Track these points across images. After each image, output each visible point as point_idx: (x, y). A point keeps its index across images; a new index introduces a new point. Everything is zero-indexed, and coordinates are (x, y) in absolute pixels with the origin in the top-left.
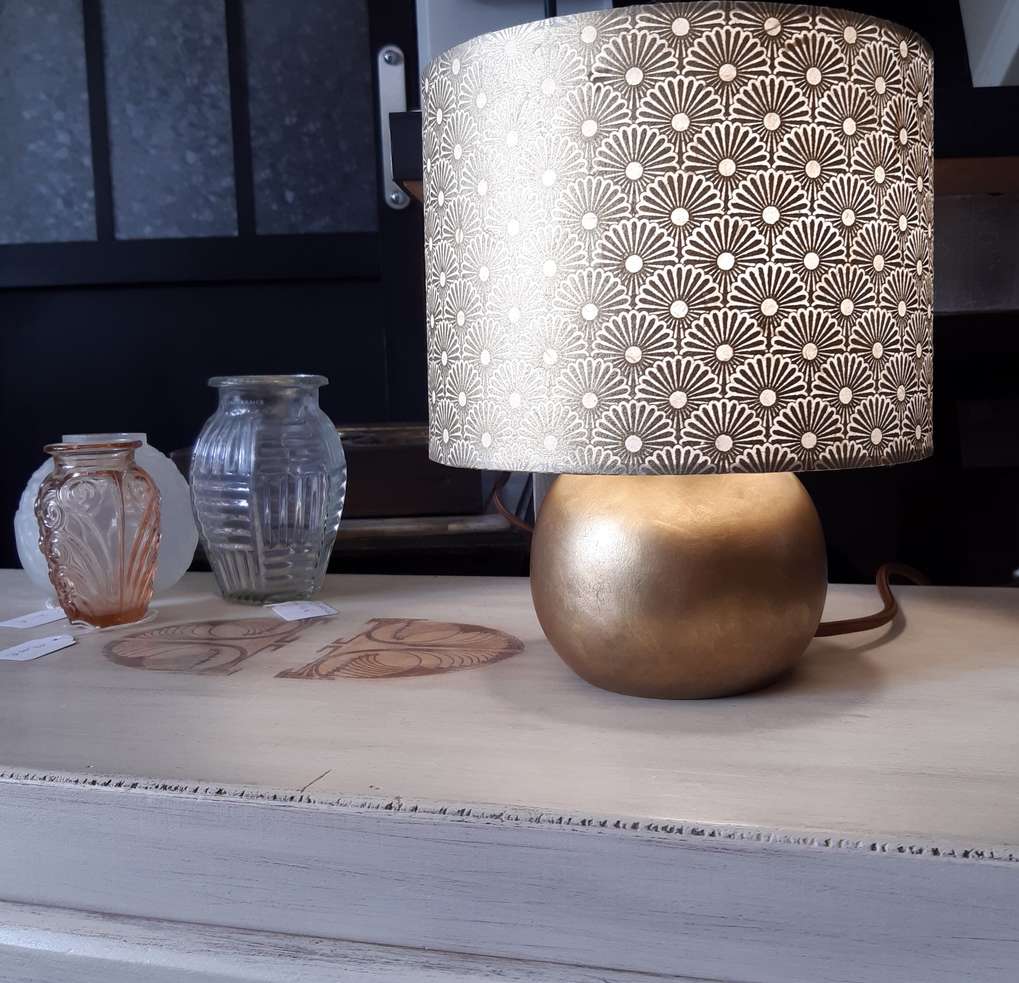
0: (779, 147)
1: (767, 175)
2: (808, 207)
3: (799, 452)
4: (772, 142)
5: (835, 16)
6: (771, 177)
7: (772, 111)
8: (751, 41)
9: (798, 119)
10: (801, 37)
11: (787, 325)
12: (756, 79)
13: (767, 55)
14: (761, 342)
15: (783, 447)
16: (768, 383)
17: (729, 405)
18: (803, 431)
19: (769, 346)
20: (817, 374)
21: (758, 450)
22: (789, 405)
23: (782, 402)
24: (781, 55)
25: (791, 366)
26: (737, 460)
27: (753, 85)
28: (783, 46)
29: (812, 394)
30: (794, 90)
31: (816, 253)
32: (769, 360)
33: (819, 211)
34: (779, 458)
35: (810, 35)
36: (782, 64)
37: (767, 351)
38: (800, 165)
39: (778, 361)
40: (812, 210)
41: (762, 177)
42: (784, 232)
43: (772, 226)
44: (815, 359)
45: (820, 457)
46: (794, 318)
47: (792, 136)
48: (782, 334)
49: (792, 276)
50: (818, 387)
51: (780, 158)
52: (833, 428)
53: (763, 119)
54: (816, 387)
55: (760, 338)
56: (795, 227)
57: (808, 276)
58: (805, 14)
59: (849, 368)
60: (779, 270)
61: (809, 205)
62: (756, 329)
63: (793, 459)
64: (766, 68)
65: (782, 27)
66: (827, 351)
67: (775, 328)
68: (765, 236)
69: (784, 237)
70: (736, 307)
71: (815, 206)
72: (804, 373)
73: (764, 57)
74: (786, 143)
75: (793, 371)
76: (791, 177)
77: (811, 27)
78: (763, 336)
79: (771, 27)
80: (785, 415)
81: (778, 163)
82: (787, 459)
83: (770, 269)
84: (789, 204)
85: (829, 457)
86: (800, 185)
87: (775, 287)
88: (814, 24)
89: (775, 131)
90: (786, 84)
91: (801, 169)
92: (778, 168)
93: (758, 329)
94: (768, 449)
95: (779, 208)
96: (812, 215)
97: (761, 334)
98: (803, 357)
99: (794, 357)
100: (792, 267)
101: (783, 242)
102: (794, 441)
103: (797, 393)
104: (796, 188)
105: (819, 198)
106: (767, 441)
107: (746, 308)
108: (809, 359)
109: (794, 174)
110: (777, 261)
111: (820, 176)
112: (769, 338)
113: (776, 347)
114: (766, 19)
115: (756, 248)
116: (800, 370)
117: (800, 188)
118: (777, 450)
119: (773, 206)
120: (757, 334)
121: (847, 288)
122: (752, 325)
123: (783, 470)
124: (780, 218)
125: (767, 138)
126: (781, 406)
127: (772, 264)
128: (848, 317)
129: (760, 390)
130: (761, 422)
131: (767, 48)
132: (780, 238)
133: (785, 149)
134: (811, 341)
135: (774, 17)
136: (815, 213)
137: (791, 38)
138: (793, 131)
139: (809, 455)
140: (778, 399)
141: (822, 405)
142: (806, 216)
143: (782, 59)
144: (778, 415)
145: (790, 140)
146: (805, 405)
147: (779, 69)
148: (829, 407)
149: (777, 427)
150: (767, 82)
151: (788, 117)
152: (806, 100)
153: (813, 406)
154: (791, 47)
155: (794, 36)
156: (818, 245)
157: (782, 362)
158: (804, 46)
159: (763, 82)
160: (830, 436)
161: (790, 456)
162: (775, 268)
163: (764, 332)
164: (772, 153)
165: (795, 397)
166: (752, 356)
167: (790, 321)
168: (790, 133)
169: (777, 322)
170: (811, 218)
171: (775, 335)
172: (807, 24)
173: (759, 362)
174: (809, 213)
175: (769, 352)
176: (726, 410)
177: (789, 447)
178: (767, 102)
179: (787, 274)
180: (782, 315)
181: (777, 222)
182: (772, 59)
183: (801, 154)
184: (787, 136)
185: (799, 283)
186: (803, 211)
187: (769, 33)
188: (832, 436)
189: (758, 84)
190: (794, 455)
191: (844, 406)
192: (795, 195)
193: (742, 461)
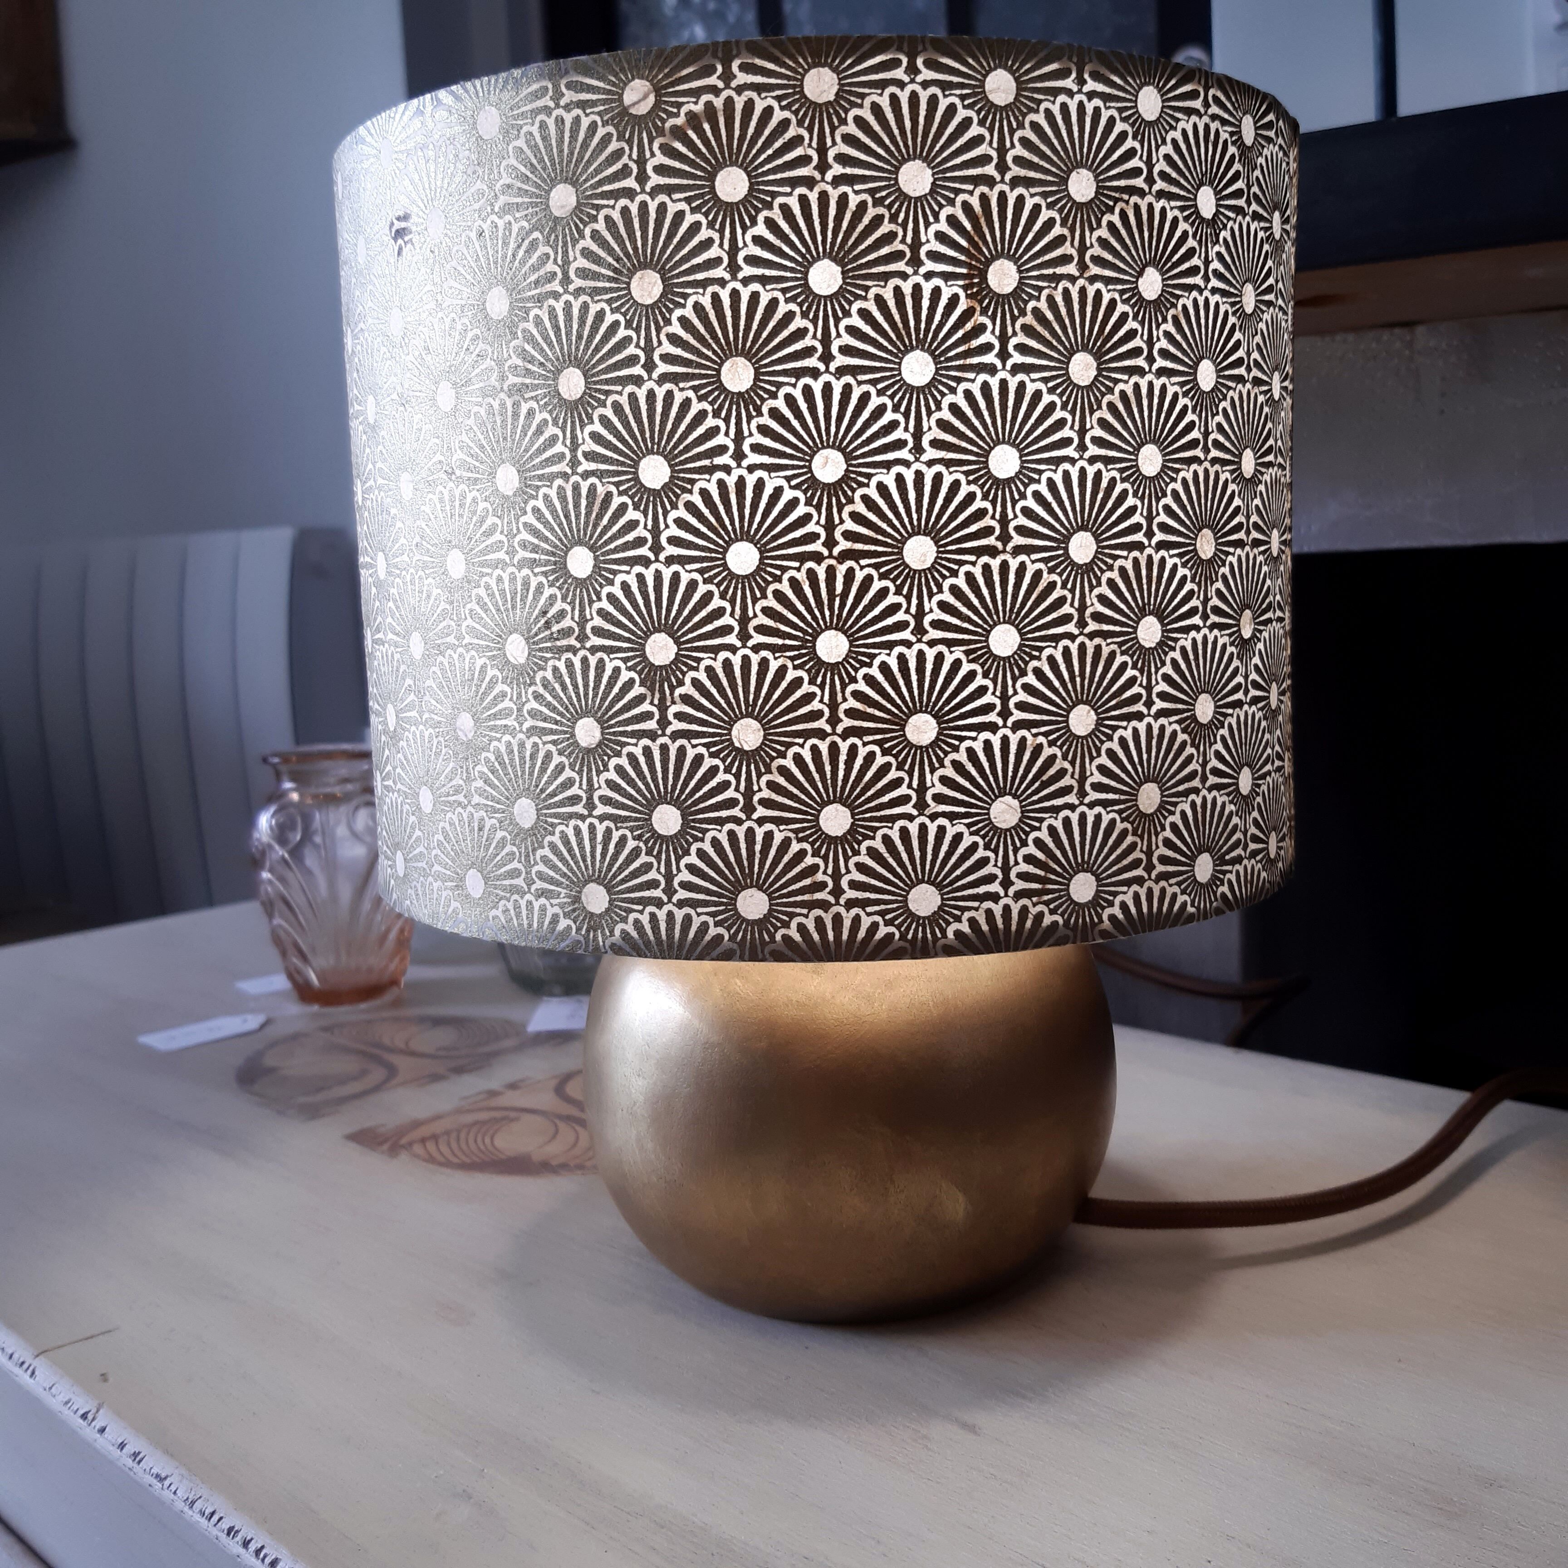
0: (663, 337)
1: (641, 394)
2: (731, 452)
3: (733, 924)
4: (648, 328)
5: (777, 53)
6: (651, 396)
7: (644, 266)
8: (601, 132)
9: (700, 276)
10: (699, 108)
11: (696, 683)
12: (613, 207)
13: (630, 156)
14: (648, 716)
15: (699, 915)
16: (666, 792)
17: (601, 829)
18: (738, 887)
19: (664, 722)
20: (765, 779)
21: (653, 916)
22: (709, 836)
23: (693, 828)
24: (657, 152)
25: (708, 762)
26: (617, 932)
27: (608, 218)
28: (661, 132)
29: (755, 816)
30: (690, 219)
31: (751, 542)
32: (664, 748)
33: (754, 458)
34: (691, 935)
35: (719, 103)
36: (661, 170)
37: (660, 732)
38: (709, 368)
39: (682, 751)
40: (739, 456)
41: (633, 397)
42: (681, 505)
43: (655, 493)
44: (760, 748)
45: (778, 937)
46: (710, 670)
47: (688, 312)
48: (687, 699)
49: (702, 589)
50: (766, 803)
51: (666, 358)
52: (807, 882)
53: (628, 284)
54: (762, 802)
55: (646, 707)
56: (704, 493)
57: (736, 588)
58: (706, 61)
59: (842, 766)
60: (676, 577)
61: (732, 447)
62: (637, 690)
63: (720, 937)
64: (630, 183)
65: (658, 95)
66: (785, 734)
67: (672, 689)
68: (645, 513)
69: (682, 512)
70: (602, 648)
71: (746, 448)
72: (737, 776)
73: (625, 159)
74: (676, 328)
75: (713, 771)
76: (691, 394)
77: (721, 85)
78: (652, 703)
79: (635, 99)
80: (701, 854)
81: (663, 368)
82: (708, 938)
83: (658, 576)
84: (687, 449)
85: (797, 937)
86: (709, 408)
87: (669, 611)
88: (727, 77)
89: (653, 306)
90: (672, 209)
91: (712, 376)
92: (664, 378)
93: (643, 690)
94: (670, 915)
95: (669, 458)
96: (739, 466)
97: (648, 701)
98: (732, 743)
99: (715, 744)
100: (701, 571)
101: (681, 523)
102: (721, 904)
103: (724, 814)
104: (701, 416)
105: (754, 430)
106: (670, 901)
107: (619, 650)
108: (746, 748)
109: (695, 389)
110: (670, 560)
111: (754, 387)
112: (663, 708)
113: (677, 725)
114: (625, 84)
115: (630, 537)
116: (727, 770)
117: (710, 415)
118: (688, 919)
119: (658, 453)
120: (640, 699)
121: (831, 609)
122: (630, 683)
123: (700, 958)
124: (672, 477)
125: (640, 322)
126: (692, 836)
127: (660, 567)
128: (834, 667)
129: (651, 805)
130: (655, 864)
131: (630, 142)
132: (673, 515)
133: (674, 339)
134: (749, 715)
135: (642, 78)
136: (745, 463)
137: (677, 115)
138: (690, 302)
139: (753, 933)
140: (685, 824)
141: (778, 838)
142: (727, 469)
143: (660, 159)
144: (687, 853)
145: (683, 321)
146: (741, 837)
147: (656, 180)
148: (794, 842)
149: (685, 876)
150: (634, 209)
151: (678, 276)
152: (716, 236)
153: (759, 838)
154: (678, 133)
155: (684, 110)
156: (755, 526)
157: (691, 753)
158: (706, 127)
159: (625, 211)
160: (799, 898)
161: (713, 931)
162: (667, 573)
163: (653, 695)
164: (649, 350)
165: (721, 822)
166: (634, 741)
167: (702, 676)
168: (683, 306)
169: (676, 677)
170: (736, 473)
171: (673, 702)
172: (713, 80)
173: (647, 752)
174: (733, 464)
175: (664, 735)
176: (595, 838)
177: (713, 915)
178: (635, 249)
179: (692, 586)
180: (686, 664)
181: (666, 484)
182: (641, 162)
183: (708, 346)
184: (678, 313)
185: (716, 602)
186: (719, 461)
187: (633, 111)
188: (806, 897)
189: (616, 215)
190: (720, 930)
191: (833, 840)
192: (700, 430)
193: (625, 934)
